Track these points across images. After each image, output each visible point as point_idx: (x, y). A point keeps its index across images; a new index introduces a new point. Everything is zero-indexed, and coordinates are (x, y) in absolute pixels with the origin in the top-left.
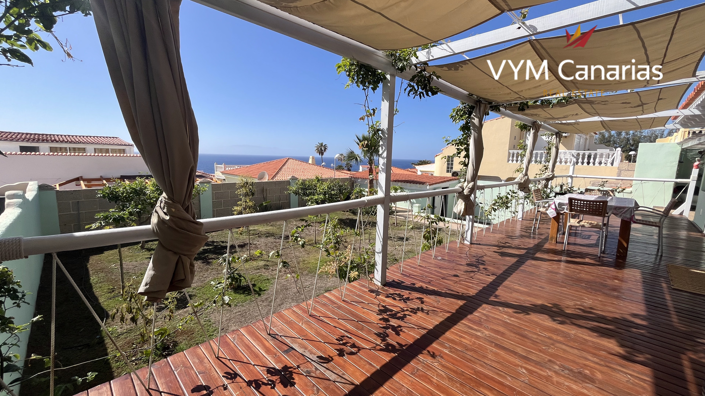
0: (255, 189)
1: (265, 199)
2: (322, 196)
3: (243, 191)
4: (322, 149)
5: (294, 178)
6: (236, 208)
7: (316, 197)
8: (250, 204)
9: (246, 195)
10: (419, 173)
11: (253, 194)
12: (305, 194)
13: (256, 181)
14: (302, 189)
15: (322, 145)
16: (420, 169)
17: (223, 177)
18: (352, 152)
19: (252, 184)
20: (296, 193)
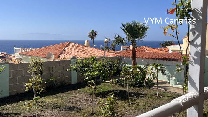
0: (43, 68)
1: (51, 75)
2: (97, 73)
3: (34, 70)
4: (93, 35)
5: (74, 58)
6: (27, 84)
7: (92, 73)
8: (39, 80)
9: (36, 73)
10: (170, 52)
11: (41, 73)
12: (83, 71)
13: (45, 60)
14: (81, 67)
15: (93, 32)
16: (170, 48)
17: (20, 57)
18: (119, 37)
19: (41, 64)
20: (76, 70)
